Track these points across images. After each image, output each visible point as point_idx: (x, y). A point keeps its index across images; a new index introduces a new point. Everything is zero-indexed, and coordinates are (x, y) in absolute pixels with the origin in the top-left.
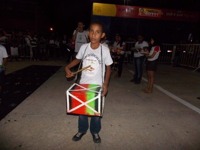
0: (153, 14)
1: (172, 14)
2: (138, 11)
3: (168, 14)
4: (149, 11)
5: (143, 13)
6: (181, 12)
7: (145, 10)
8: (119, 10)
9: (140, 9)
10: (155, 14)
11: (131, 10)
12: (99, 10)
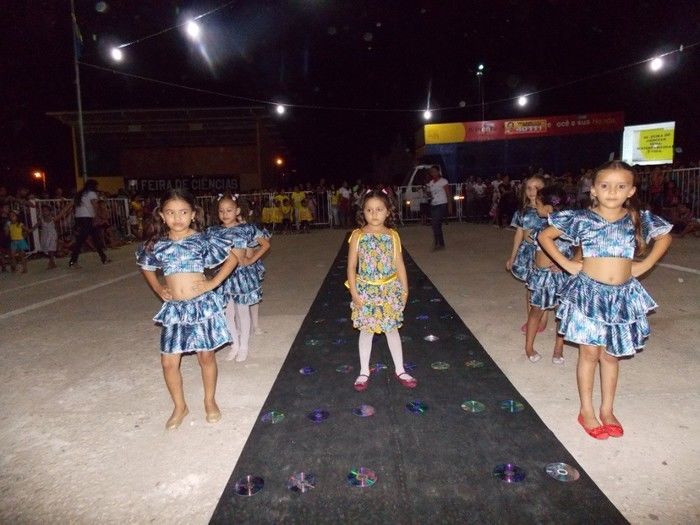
0: (531, 128)
1: (567, 123)
2: (504, 126)
3: (559, 125)
4: (524, 125)
5: (512, 129)
6: (585, 117)
7: (516, 123)
8: (469, 131)
9: (506, 123)
10: (536, 127)
11: (491, 128)
12: (436, 135)
